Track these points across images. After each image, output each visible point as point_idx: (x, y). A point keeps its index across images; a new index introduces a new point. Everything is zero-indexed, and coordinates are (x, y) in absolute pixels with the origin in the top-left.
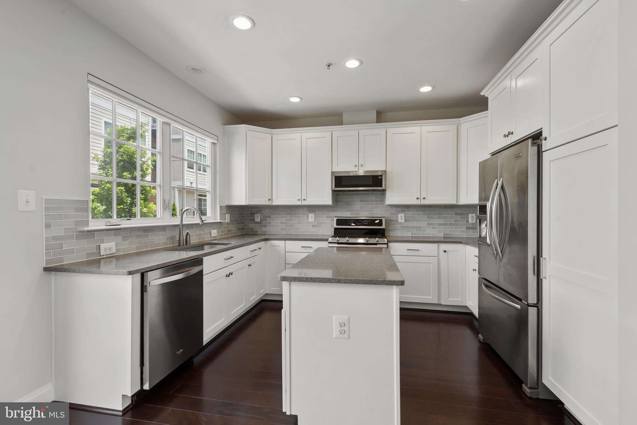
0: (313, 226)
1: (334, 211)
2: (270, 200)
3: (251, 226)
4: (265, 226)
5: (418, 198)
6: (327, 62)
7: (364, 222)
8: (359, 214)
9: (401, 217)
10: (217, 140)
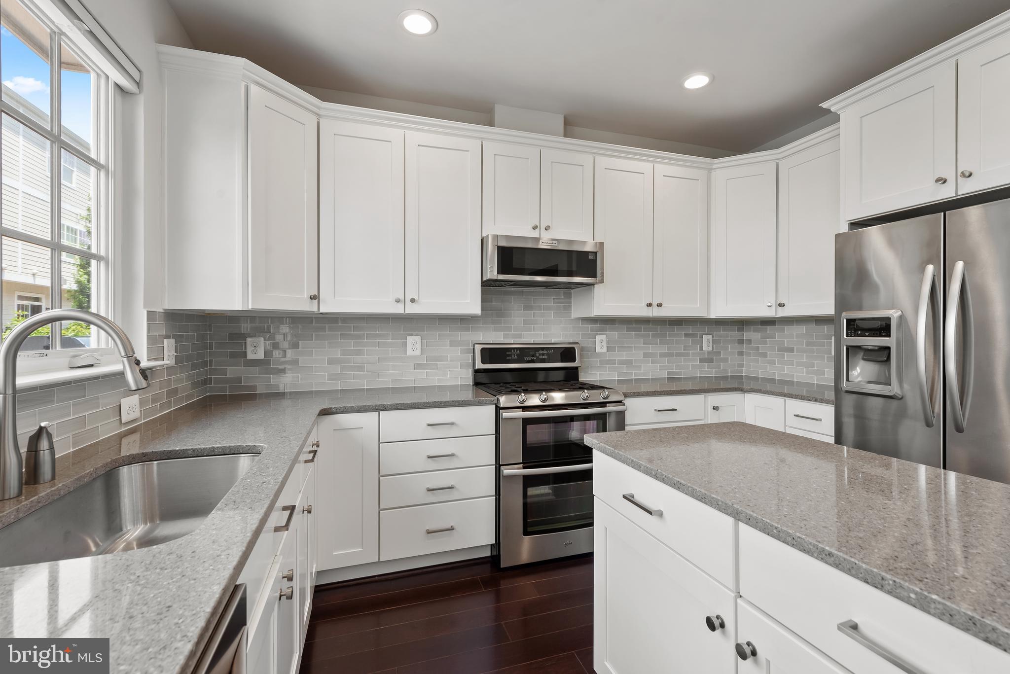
2: (312, 298)
3: (232, 372)
4: (282, 372)
5: (649, 305)
8: (520, 336)
9: (601, 341)
10: (138, 84)
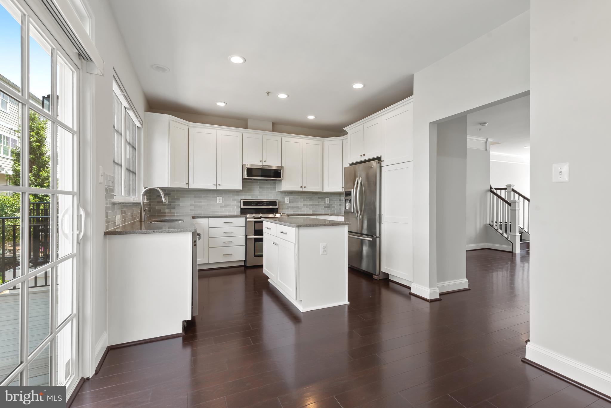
0: (221, 207)
1: (238, 195)
2: (186, 184)
3: (158, 208)
4: (174, 208)
5: (301, 187)
6: (267, 91)
7: (264, 203)
8: (258, 198)
9: (287, 200)
10: (142, 125)
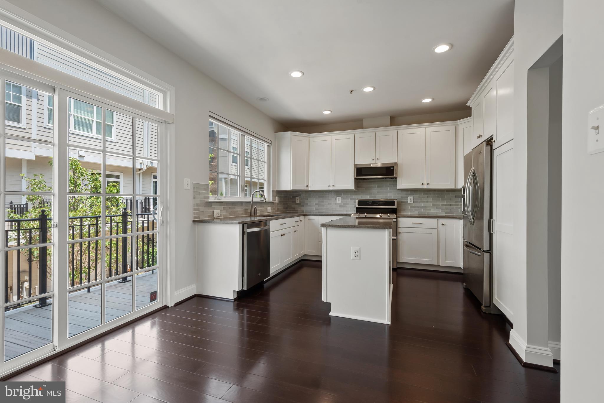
0: (340, 206)
1: (356, 195)
2: (307, 186)
3: (293, 206)
4: (304, 206)
5: (422, 184)
6: (350, 89)
7: (380, 203)
8: (376, 197)
9: (411, 199)
10: (271, 144)
